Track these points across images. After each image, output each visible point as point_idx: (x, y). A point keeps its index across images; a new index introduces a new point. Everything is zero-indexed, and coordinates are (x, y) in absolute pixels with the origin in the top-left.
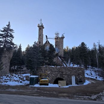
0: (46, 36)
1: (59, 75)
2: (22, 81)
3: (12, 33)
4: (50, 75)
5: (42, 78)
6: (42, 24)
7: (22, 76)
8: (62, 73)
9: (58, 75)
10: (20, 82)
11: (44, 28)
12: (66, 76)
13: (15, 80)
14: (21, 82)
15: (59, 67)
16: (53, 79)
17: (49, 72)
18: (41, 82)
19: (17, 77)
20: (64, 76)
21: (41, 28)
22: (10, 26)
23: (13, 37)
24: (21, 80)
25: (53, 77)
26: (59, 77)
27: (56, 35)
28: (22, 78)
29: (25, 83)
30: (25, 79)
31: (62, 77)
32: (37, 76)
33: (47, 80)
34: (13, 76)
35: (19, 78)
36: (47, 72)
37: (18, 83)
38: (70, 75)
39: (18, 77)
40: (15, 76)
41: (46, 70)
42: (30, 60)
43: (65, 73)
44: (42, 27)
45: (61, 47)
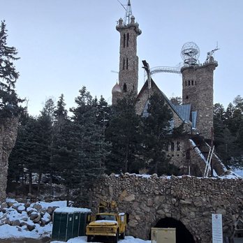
0: (144, 62)
1: (166, 206)
2: (33, 224)
3: (11, 61)
4: (135, 205)
5: (99, 218)
6: (133, 19)
7: (39, 208)
8: (179, 200)
9: (163, 209)
10: (25, 227)
11: (139, 33)
12: (193, 214)
13: (11, 220)
14: (30, 228)
15: (169, 177)
16: (144, 220)
17: (132, 197)
18: (90, 229)
19: (20, 212)
20: (185, 210)
21: (129, 33)
22: (5, 38)
23: (16, 75)
24: (30, 223)
25: (146, 213)
26: (169, 215)
27: (187, 57)
28: (37, 216)
29: (45, 233)
30: (46, 217)
31: (178, 217)
32: (86, 210)
33: (114, 222)
34: (11, 208)
35: (29, 213)
36: (124, 194)
37: (20, 230)
38: (209, 209)
39: (25, 210)
40: (16, 208)
41: (123, 190)
42: (64, 154)
43: (186, 202)
44: (131, 32)
45: (202, 103)
